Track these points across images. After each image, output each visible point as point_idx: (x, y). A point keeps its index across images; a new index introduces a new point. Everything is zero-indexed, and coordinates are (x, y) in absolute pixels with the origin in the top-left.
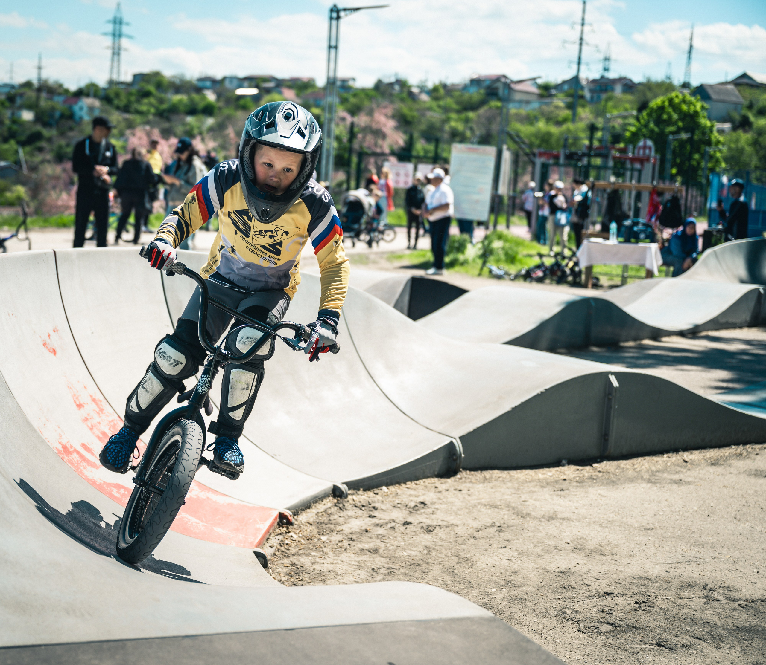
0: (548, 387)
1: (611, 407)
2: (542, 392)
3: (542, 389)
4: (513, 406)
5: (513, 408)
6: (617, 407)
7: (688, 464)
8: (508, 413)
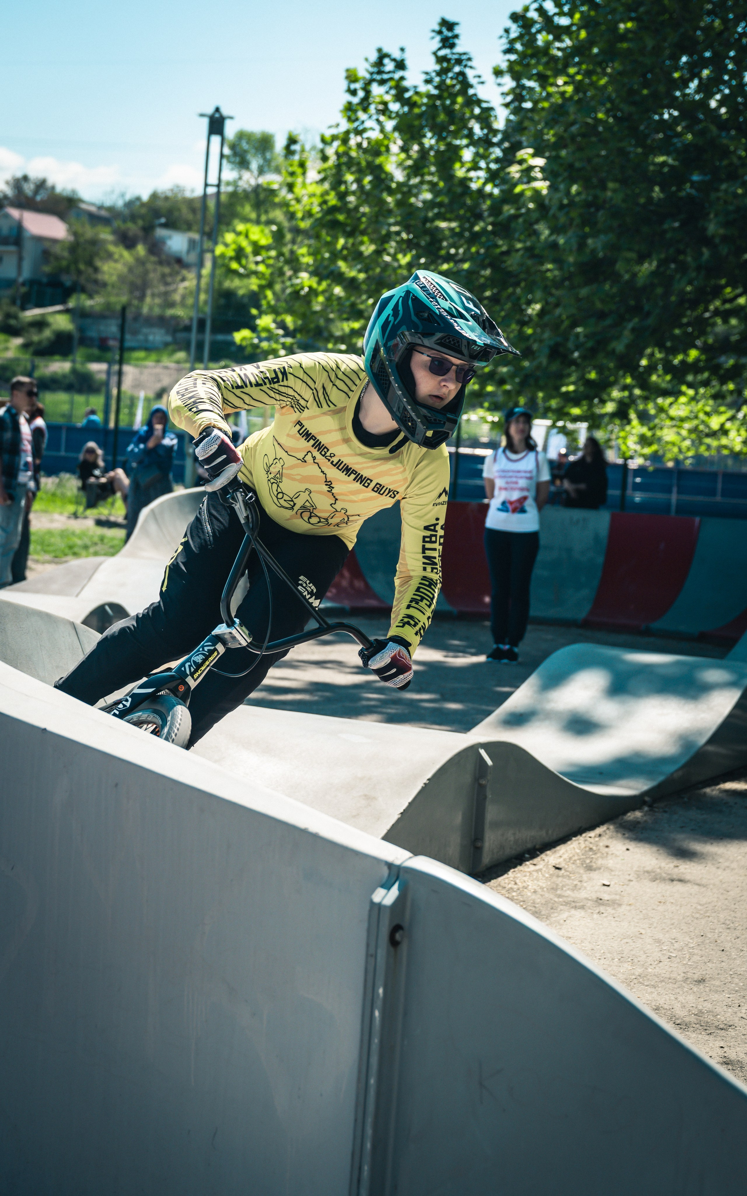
0: (429, 776)
1: (485, 798)
2: (425, 784)
3: (425, 781)
4: (402, 811)
5: (402, 813)
6: (490, 796)
7: (563, 871)
8: (398, 821)
